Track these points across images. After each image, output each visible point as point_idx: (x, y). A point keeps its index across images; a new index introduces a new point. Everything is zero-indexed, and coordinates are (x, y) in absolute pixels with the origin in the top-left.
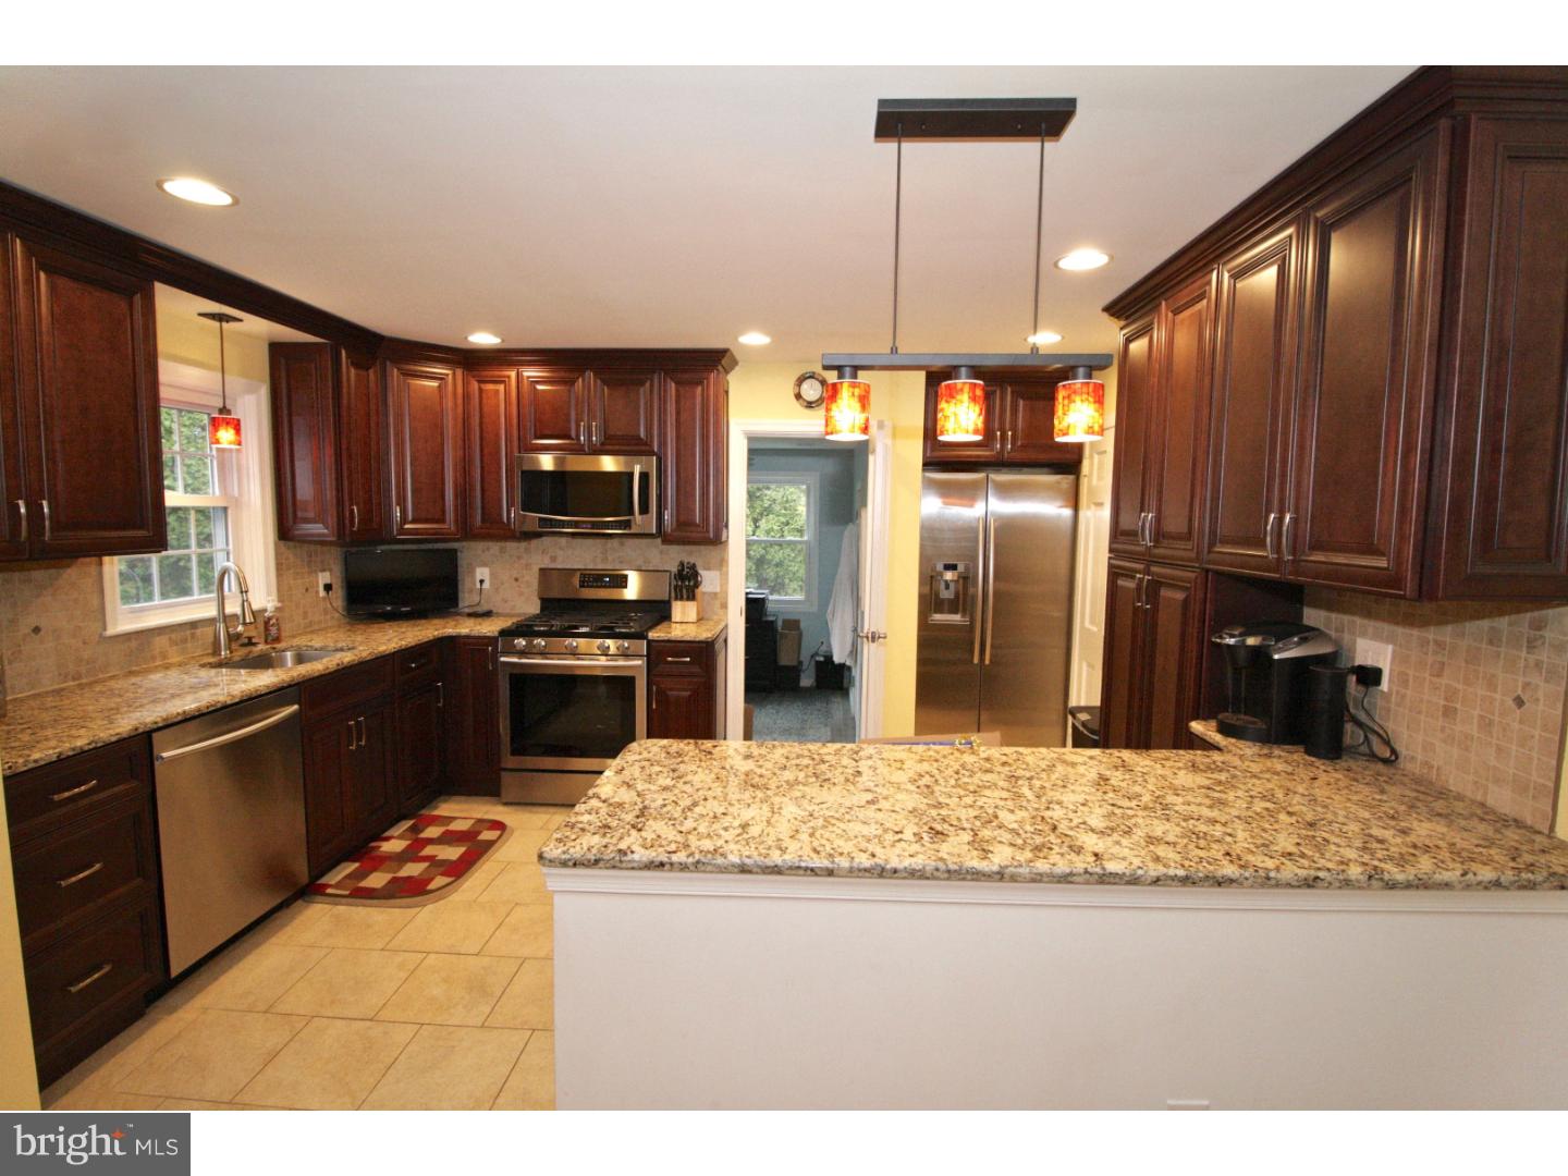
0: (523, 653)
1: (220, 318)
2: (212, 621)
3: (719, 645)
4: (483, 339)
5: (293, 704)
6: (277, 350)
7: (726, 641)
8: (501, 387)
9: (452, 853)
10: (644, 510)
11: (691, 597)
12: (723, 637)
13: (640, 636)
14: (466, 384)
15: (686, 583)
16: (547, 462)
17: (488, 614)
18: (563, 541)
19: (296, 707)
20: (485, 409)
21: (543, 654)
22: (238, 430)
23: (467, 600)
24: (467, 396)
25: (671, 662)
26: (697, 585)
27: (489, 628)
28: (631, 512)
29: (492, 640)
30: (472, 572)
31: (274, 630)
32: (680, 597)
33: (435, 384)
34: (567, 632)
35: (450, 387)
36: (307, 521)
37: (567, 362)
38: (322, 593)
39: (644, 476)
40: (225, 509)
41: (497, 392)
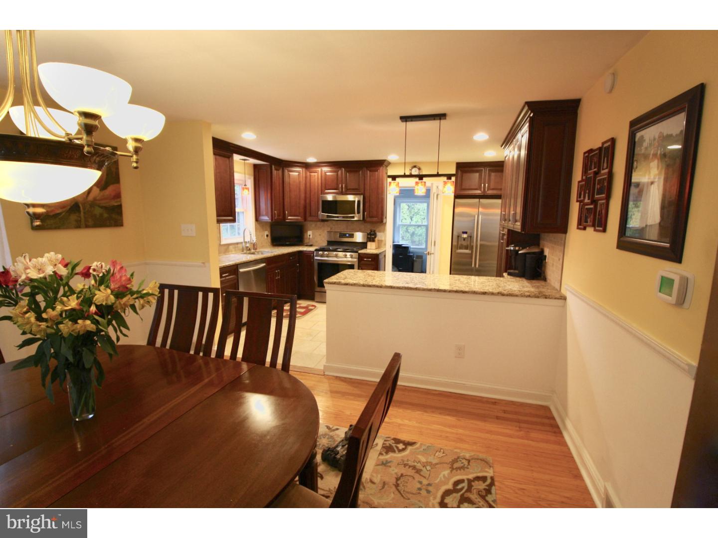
0: (322, 256)
1: (245, 160)
2: (242, 243)
3: (381, 257)
4: (311, 160)
5: (264, 263)
6: (255, 166)
7: (385, 256)
8: (316, 174)
9: (302, 310)
10: (359, 212)
11: (374, 241)
12: (384, 254)
13: (356, 252)
14: (306, 173)
15: (371, 237)
16: (330, 198)
17: (311, 246)
18: (334, 223)
19: (264, 264)
20: (311, 181)
21: (327, 256)
22: (249, 190)
23: (306, 241)
24: (306, 177)
25: (366, 261)
26: (375, 237)
27: (312, 249)
28: (354, 213)
29: (313, 252)
30: (307, 232)
31: (255, 246)
32: (370, 241)
33: (297, 174)
34: (335, 250)
35: (301, 174)
36: (263, 216)
37: (336, 165)
38: (266, 237)
39: (359, 202)
40: (243, 213)
41: (315, 176)
